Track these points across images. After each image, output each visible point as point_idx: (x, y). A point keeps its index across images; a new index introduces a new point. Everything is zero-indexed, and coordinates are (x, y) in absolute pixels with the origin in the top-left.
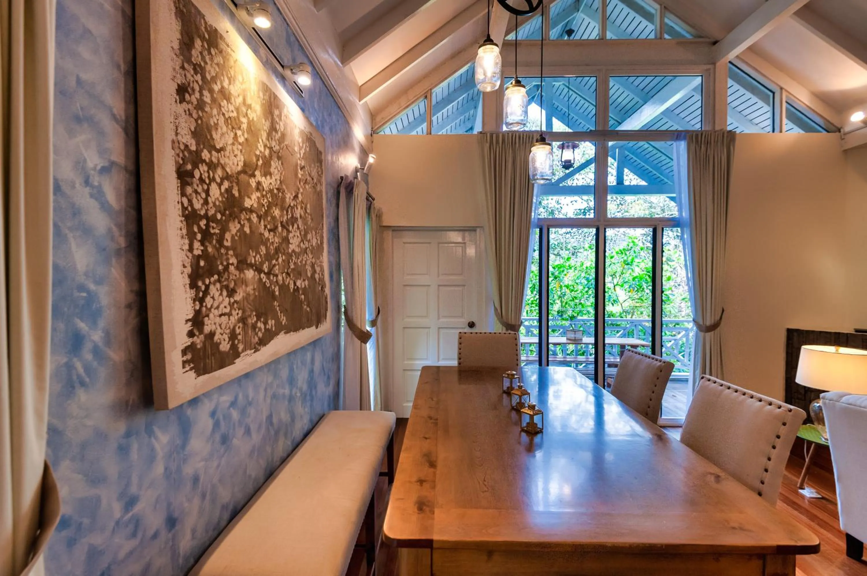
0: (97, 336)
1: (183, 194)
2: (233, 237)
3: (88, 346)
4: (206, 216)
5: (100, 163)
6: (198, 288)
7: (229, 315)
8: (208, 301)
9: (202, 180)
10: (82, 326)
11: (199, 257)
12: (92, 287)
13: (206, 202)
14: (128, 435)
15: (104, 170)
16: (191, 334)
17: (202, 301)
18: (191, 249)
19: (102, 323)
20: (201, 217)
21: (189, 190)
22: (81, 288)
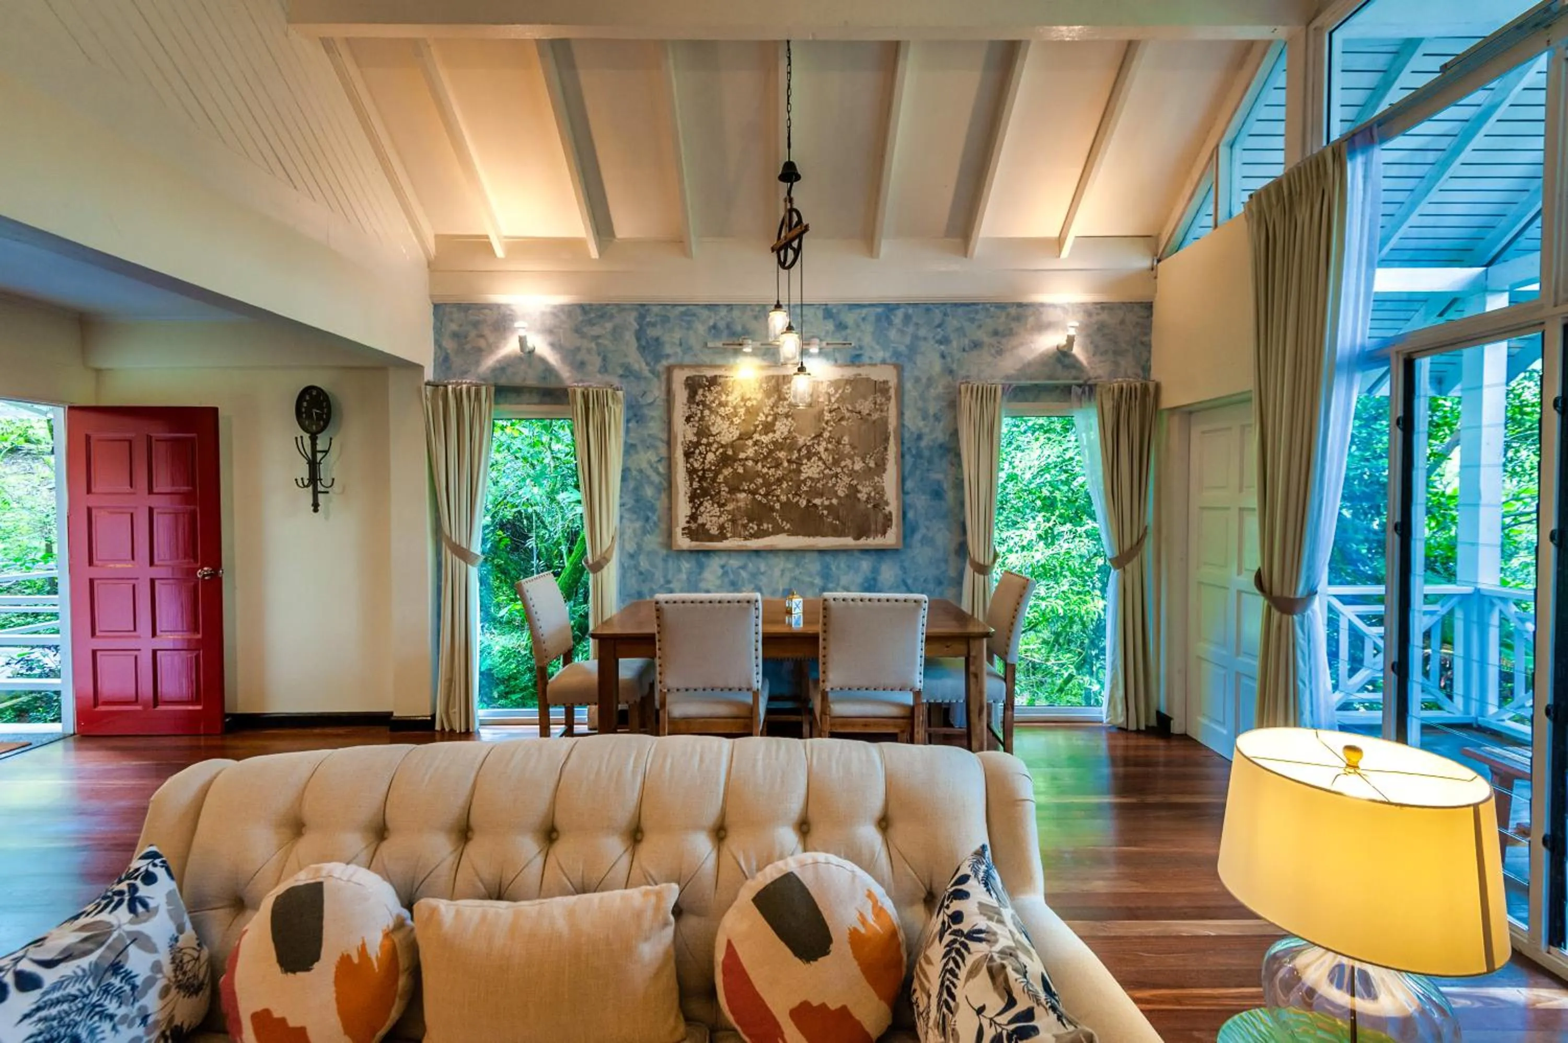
0: (655, 518)
1: (687, 462)
2: (725, 477)
3: (650, 521)
4: (703, 470)
5: (656, 459)
6: (695, 503)
7: (719, 517)
8: (702, 509)
9: (700, 453)
10: (650, 514)
11: (696, 489)
12: (653, 501)
13: (703, 463)
14: (667, 556)
15: (659, 461)
16: (688, 522)
17: (697, 509)
18: (691, 485)
19: (657, 513)
20: (699, 471)
21: (691, 460)
22: (649, 502)
